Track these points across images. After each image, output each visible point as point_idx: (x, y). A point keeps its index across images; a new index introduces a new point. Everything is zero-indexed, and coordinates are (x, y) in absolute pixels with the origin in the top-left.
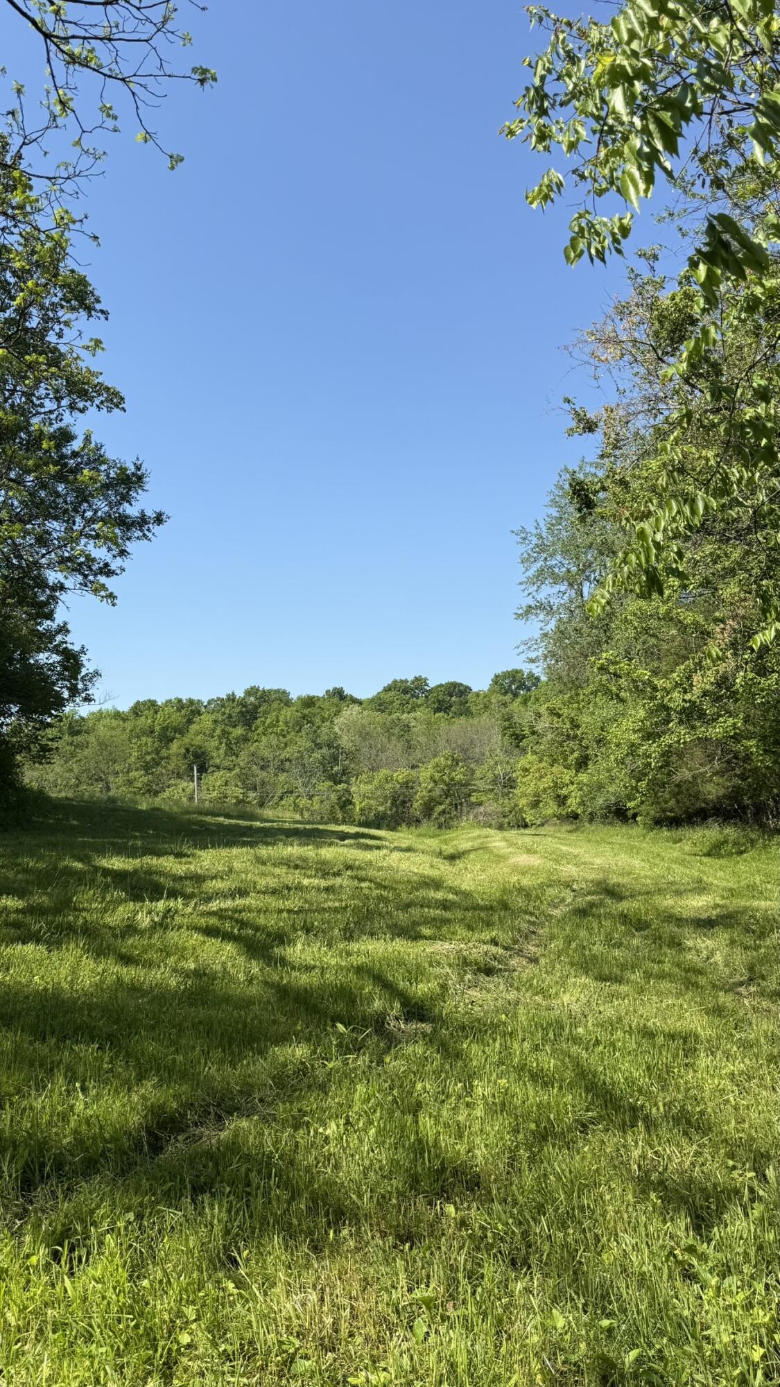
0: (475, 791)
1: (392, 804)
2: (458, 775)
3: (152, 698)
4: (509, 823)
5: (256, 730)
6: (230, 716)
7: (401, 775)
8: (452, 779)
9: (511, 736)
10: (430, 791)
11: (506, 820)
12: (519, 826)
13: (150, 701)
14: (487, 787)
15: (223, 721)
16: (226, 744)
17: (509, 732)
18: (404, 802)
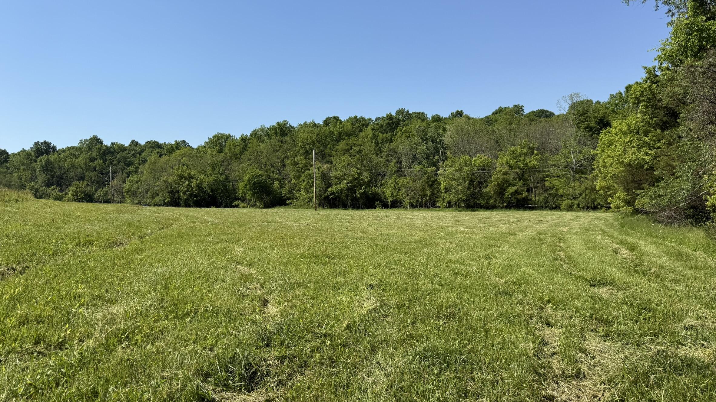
0: (547, 176)
1: (470, 184)
2: (532, 162)
3: (336, 115)
4: (578, 205)
5: (396, 134)
6: (382, 126)
7: (478, 160)
8: (526, 165)
9: (586, 128)
10: (504, 174)
11: (576, 202)
12: (588, 208)
13: (334, 117)
14: (559, 172)
15: (378, 129)
16: (375, 143)
17: (583, 126)
18: (480, 183)
